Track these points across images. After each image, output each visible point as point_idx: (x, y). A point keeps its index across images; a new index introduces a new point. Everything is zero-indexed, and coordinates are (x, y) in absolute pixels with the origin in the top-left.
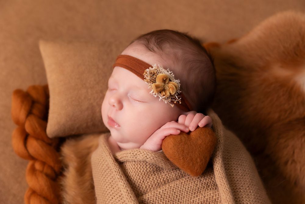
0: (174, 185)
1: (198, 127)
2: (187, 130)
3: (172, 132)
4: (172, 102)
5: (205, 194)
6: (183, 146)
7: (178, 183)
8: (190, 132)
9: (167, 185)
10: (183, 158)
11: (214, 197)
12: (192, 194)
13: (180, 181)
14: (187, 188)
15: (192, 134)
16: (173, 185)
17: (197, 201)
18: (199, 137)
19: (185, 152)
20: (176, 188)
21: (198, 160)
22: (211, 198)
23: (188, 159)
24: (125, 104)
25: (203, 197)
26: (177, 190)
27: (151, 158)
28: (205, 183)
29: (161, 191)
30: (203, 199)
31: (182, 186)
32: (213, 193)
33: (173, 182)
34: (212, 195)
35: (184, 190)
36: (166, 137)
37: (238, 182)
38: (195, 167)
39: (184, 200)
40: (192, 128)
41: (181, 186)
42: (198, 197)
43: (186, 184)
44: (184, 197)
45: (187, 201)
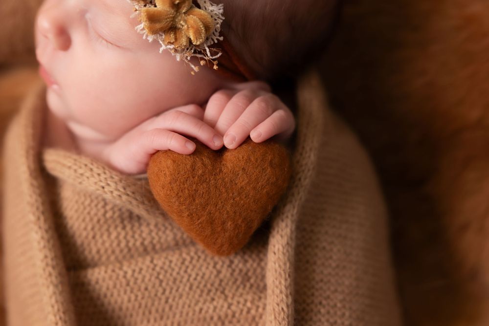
0: (164, 263)
1: (247, 140)
2: (216, 144)
3: (175, 144)
4: (195, 60)
5: (233, 298)
6: (194, 186)
7: (174, 259)
8: (224, 149)
9: (148, 259)
10: (188, 216)
11: (253, 312)
12: (202, 291)
13: (181, 255)
14: (194, 276)
15: (228, 156)
16: (160, 263)
17: (211, 311)
18: (243, 169)
19: (197, 201)
20: (166, 272)
21: (229, 225)
22: (244, 312)
23: (204, 218)
24: (77, 37)
25: (226, 305)
26: (168, 275)
27: (116, 193)
28: (241, 271)
29: (130, 273)
30: (225, 309)
31: (184, 268)
32: (252, 302)
33: (164, 255)
34: (249, 304)
35: (185, 280)
36: (158, 151)
37: (321, 284)
38: (217, 239)
39: (181, 302)
40: (230, 141)
41: (180, 268)
42: (215, 303)
43: (194, 266)
44: (181, 296)
45: (186, 307)
